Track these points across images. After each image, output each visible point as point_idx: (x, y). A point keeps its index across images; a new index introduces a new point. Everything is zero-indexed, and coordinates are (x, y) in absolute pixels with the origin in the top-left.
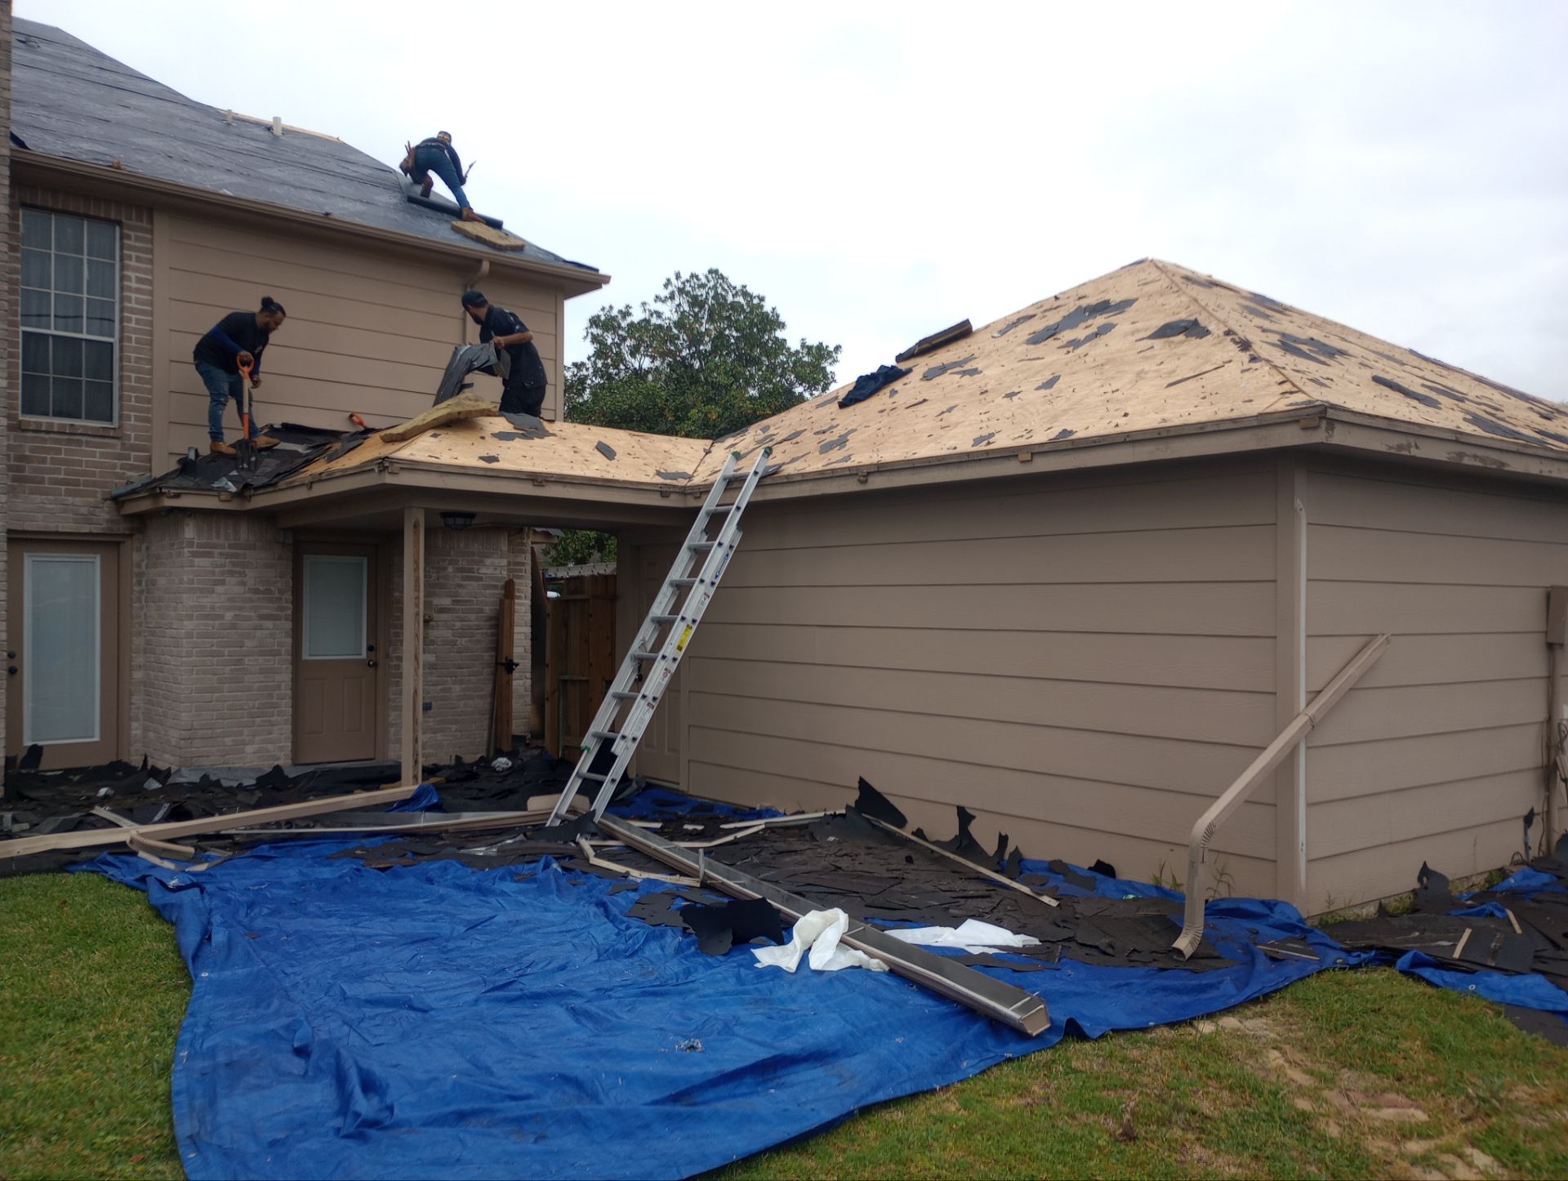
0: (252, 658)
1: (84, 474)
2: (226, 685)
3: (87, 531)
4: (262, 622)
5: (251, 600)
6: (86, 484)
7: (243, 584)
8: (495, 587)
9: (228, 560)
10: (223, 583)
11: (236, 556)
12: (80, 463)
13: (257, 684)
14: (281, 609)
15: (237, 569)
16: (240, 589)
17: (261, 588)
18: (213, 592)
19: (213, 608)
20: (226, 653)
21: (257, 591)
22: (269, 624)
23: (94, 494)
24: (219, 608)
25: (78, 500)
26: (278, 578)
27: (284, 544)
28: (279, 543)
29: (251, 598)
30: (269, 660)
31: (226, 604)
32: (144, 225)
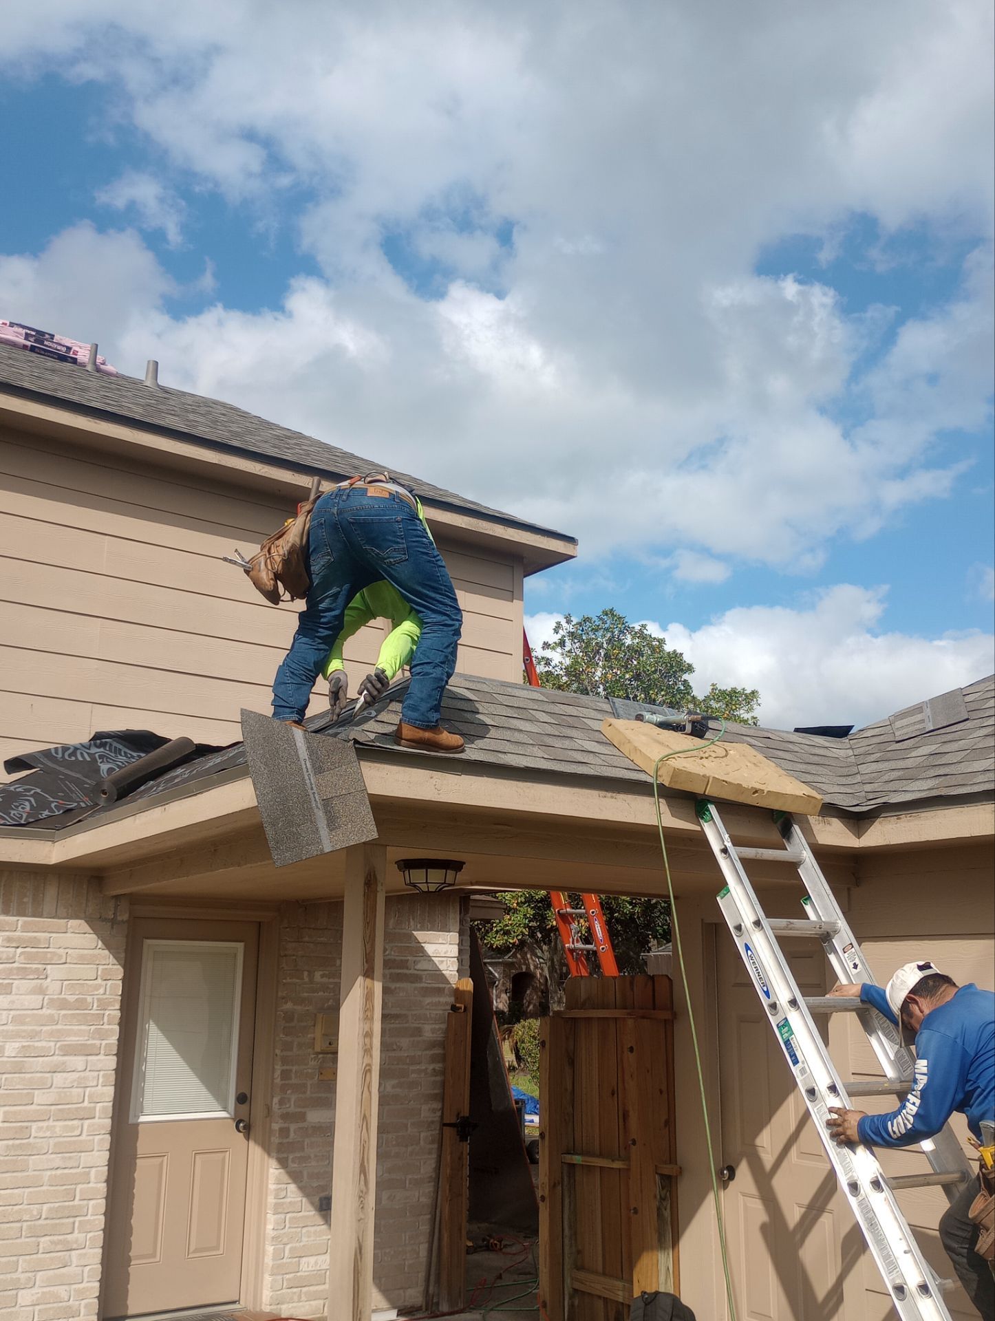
0: (45, 1124)
4: (66, 1058)
5: (52, 1020)
7: (41, 991)
9: (19, 950)
10: (7, 989)
13: (49, 1173)
14: (102, 1035)
16: (35, 1000)
17: (71, 998)
21: (64, 1005)
22: (78, 1062)
26: (99, 981)
27: (113, 922)
28: (105, 920)
29: (51, 1016)
30: (73, 1128)
31: (10, 1027)
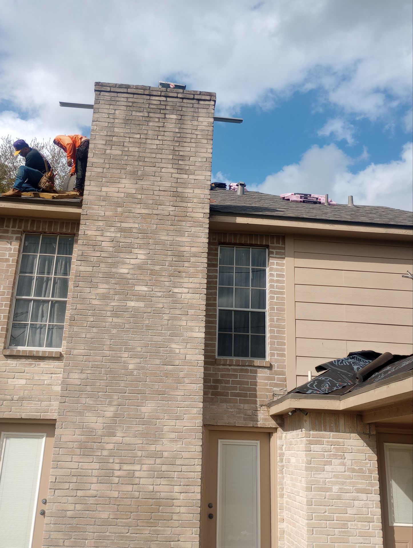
0: (353, 523)
1: (250, 390)
3: (252, 425)
4: (358, 494)
5: (350, 478)
6: (250, 396)
7: (344, 464)
9: (332, 447)
10: (330, 463)
13: (358, 545)
14: (372, 485)
16: (341, 468)
17: (357, 468)
18: (324, 470)
19: (324, 483)
20: (335, 518)
21: (354, 471)
22: (363, 496)
23: (255, 402)
24: (329, 482)
26: (367, 461)
27: (370, 435)
28: (366, 434)
29: (349, 475)
30: (366, 526)
31: (333, 479)
32: (280, 245)
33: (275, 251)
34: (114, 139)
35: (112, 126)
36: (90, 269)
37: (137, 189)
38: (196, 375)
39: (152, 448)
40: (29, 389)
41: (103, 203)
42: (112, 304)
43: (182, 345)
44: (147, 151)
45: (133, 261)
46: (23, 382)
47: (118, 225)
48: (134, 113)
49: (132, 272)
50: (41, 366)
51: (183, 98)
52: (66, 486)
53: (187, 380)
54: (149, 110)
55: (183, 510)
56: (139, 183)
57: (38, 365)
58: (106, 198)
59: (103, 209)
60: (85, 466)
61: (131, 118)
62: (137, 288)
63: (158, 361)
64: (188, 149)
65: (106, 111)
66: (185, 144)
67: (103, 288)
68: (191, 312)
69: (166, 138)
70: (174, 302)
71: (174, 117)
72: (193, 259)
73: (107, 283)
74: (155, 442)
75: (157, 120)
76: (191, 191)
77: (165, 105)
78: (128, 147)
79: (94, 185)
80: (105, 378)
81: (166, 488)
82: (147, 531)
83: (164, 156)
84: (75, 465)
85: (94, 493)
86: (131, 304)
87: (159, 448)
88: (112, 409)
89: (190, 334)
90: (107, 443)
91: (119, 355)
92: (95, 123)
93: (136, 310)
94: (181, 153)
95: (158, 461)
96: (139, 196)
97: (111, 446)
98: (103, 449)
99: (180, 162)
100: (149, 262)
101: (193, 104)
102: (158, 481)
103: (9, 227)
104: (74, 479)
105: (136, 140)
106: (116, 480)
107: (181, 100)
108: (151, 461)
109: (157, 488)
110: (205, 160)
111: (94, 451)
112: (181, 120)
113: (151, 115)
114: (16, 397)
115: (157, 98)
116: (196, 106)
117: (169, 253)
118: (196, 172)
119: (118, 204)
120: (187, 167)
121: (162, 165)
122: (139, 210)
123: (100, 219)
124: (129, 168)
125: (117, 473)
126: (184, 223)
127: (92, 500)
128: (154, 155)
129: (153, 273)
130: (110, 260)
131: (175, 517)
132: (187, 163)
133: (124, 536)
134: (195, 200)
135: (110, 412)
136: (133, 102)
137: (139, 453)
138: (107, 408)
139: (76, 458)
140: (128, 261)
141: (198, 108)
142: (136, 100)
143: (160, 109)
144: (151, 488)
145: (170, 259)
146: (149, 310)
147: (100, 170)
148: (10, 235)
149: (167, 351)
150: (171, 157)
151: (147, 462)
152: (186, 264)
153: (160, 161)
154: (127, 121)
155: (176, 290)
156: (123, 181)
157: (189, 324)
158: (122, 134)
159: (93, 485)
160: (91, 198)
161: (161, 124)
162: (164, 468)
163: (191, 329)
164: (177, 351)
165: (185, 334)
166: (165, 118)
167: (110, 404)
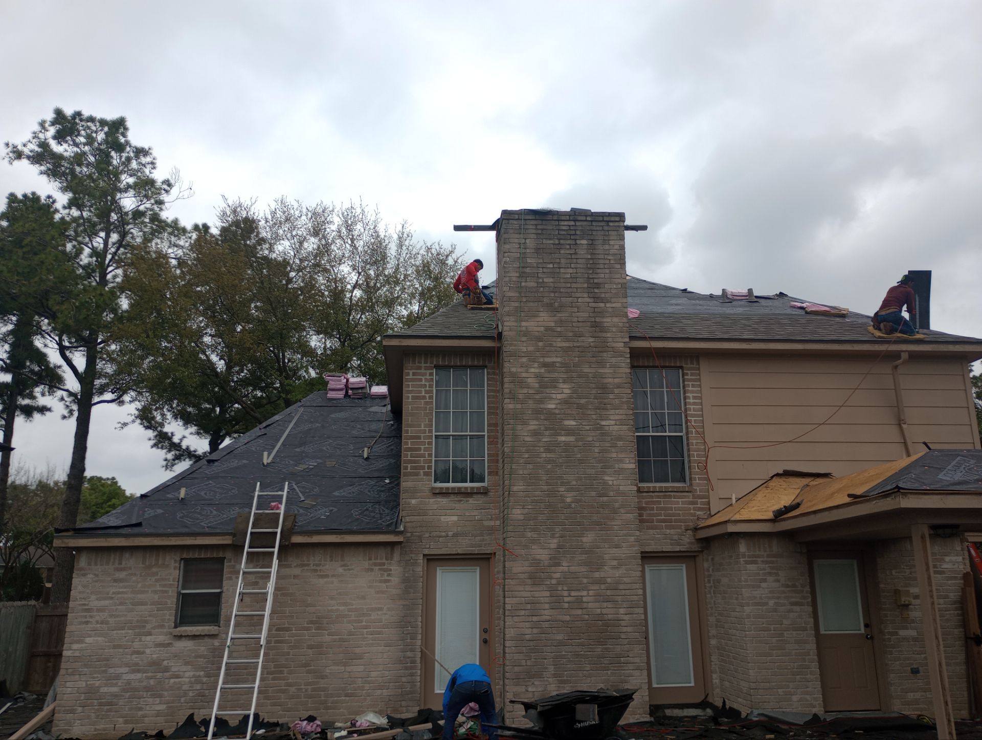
0: (789, 632)
1: (674, 515)
2: (775, 651)
3: (678, 550)
4: (792, 607)
5: (784, 592)
6: (676, 521)
7: (778, 581)
8: (955, 578)
9: (767, 565)
10: (765, 581)
11: (772, 562)
12: (671, 509)
13: (794, 651)
14: (805, 598)
15: (774, 571)
16: (777, 584)
17: (790, 584)
18: (759, 587)
19: (761, 598)
20: (772, 629)
21: (787, 586)
22: (797, 608)
23: (680, 527)
24: (765, 598)
25: (672, 531)
26: (800, 576)
27: (801, 553)
28: (797, 552)
29: (784, 590)
30: (800, 634)
31: (769, 595)
32: (694, 366)
33: (689, 372)
34: (528, 270)
35: (523, 257)
36: (519, 406)
37: (555, 322)
38: (630, 505)
39: (597, 575)
40: (461, 525)
41: (524, 339)
42: (544, 440)
43: (615, 477)
44: (562, 280)
45: (559, 396)
46: (455, 518)
47: (541, 360)
48: (544, 241)
49: (559, 406)
50: (470, 502)
51: (592, 221)
52: (523, 613)
53: (622, 511)
54: (559, 236)
55: (629, 629)
56: (558, 315)
57: (467, 501)
58: (527, 333)
59: (525, 345)
60: (537, 594)
61: (542, 246)
62: (567, 423)
63: (594, 494)
64: (602, 276)
65: (516, 241)
66: (599, 271)
67: (533, 425)
68: (620, 443)
69: (579, 266)
70: (602, 434)
71: (584, 242)
72: (616, 391)
73: (537, 419)
74: (598, 570)
75: (568, 247)
76: (609, 320)
77: (575, 230)
78: (543, 278)
79: (513, 320)
80: (546, 512)
81: (613, 611)
82: (599, 649)
83: (579, 285)
84: (528, 594)
85: (548, 618)
86: (563, 439)
87: (603, 574)
88: (555, 541)
89: (621, 466)
90: (555, 573)
91: (556, 489)
92: (506, 254)
93: (567, 444)
94: (596, 281)
95: (603, 586)
96: (559, 329)
97: (558, 575)
98: (551, 578)
99: (596, 290)
100: (575, 395)
101: (602, 226)
102: (605, 604)
103: (421, 363)
104: (529, 606)
105: (549, 270)
106: (566, 605)
107: (589, 223)
108: (596, 587)
109: (604, 611)
110: (620, 286)
111: (543, 581)
112: (592, 245)
113: (562, 242)
114: (450, 534)
115: (566, 223)
116: (606, 228)
117: (593, 386)
118: (613, 300)
119: (539, 339)
120: (603, 295)
121: (578, 295)
122: (560, 343)
123: (523, 355)
124: (546, 300)
125: (566, 599)
126: (605, 354)
127: (546, 625)
128: (569, 285)
129: (580, 406)
130: (537, 397)
131: (623, 636)
132: (602, 290)
133: (578, 655)
134: (614, 329)
135: (554, 543)
136: (542, 230)
137: (585, 581)
138: (550, 541)
139: (528, 588)
140: (554, 396)
141: (608, 231)
142: (545, 227)
143: (570, 235)
144: (599, 611)
145: (594, 392)
146: (580, 443)
147: (517, 304)
148: (423, 371)
149: (600, 483)
150: (586, 285)
151: (593, 588)
152: (611, 396)
153: (575, 290)
154: (538, 250)
155: (603, 423)
156: (541, 314)
157: (620, 456)
158: (535, 265)
159: (546, 611)
160: (512, 334)
161: (572, 251)
162: (609, 593)
163: (621, 461)
164: (610, 483)
165: (617, 466)
166: (576, 244)
167: (553, 537)
